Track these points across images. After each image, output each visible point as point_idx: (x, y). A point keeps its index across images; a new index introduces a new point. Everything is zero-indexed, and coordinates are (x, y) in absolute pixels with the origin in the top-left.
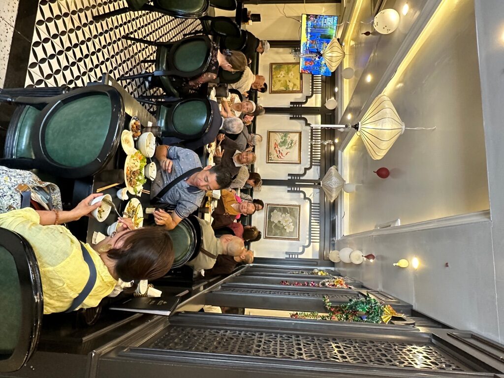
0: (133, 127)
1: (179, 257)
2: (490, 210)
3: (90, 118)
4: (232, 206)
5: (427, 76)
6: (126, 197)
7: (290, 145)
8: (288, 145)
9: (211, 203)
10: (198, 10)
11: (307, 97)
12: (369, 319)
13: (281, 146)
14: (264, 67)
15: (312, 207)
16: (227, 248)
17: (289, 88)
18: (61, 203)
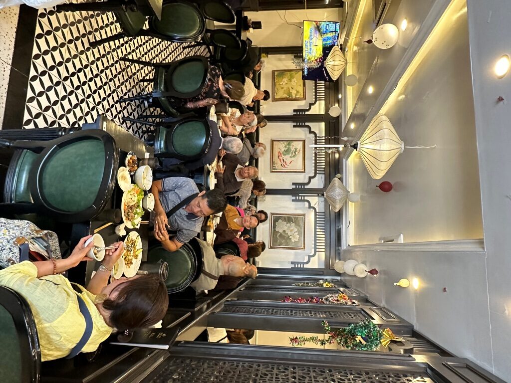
0: (129, 162)
1: (180, 281)
2: (483, 239)
3: (85, 165)
4: (235, 220)
5: (428, 92)
6: (124, 233)
7: (294, 154)
8: (292, 153)
9: (213, 220)
10: (194, 32)
11: (311, 105)
12: (368, 343)
13: (284, 155)
14: (267, 75)
15: (317, 216)
16: (228, 269)
17: (292, 96)
18: (59, 248)
